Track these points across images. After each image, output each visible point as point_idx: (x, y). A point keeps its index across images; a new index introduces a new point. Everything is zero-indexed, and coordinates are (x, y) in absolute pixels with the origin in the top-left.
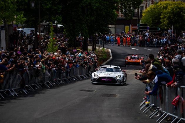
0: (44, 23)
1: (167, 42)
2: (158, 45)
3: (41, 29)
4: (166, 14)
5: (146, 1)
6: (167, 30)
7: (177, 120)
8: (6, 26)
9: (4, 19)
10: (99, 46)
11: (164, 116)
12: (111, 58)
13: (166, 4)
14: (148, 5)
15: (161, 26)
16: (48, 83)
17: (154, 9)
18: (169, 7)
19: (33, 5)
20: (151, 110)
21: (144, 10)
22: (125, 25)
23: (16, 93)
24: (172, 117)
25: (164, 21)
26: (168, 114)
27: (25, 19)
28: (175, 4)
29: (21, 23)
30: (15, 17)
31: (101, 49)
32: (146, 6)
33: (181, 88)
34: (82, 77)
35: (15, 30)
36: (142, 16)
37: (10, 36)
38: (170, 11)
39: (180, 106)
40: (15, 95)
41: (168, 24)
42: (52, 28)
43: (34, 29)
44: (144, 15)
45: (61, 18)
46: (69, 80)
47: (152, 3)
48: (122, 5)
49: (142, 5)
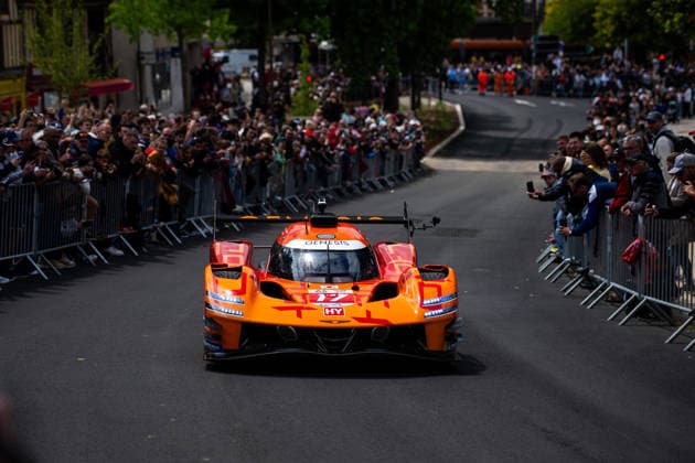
0: (282, 37)
1: (611, 85)
2: (588, 91)
3: (276, 52)
4: (609, 8)
6: (610, 52)
7: (636, 301)
9: (178, 28)
10: (429, 97)
11: (602, 289)
12: (462, 128)
15: (596, 40)
16: (294, 201)
20: (566, 272)
24: (622, 292)
25: (603, 27)
26: (613, 284)
27: (233, 28)
29: (223, 37)
30: (208, 23)
31: (433, 103)
34: (383, 183)
35: (208, 56)
36: (544, 13)
37: (192, 73)
39: (643, 264)
40: (208, 234)
41: (615, 34)
42: (305, 52)
43: (255, 52)
44: (549, 10)
45: (327, 24)
46: (350, 190)
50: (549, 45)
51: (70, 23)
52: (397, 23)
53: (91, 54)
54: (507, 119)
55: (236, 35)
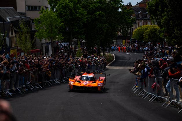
0: (74, 39)
1: (148, 49)
2: (143, 51)
3: (73, 43)
4: (147, 33)
5: (135, 25)
6: (148, 42)
7: (155, 97)
8: (52, 42)
9: (51, 38)
11: (147, 95)
12: (115, 59)
13: (147, 27)
14: (136, 27)
15: (144, 40)
17: (140, 29)
18: (149, 29)
19: (67, 29)
20: (139, 91)
21: (134, 31)
22: (123, 40)
23: (59, 82)
24: (152, 95)
25: (146, 37)
26: (149, 93)
28: (152, 27)
29: (61, 40)
30: (57, 37)
31: (108, 54)
32: (135, 28)
33: (157, 78)
35: (57, 44)
36: (132, 34)
37: (54, 48)
38: (149, 30)
39: (156, 89)
41: (148, 38)
42: (79, 43)
43: (68, 43)
44: (134, 33)
45: (84, 37)
47: (139, 26)
48: (120, 27)
49: (132, 27)
50: (134, 41)
51: (27, 37)
52: (100, 36)
53: (31, 44)
54: (125, 57)
55: (64, 39)
